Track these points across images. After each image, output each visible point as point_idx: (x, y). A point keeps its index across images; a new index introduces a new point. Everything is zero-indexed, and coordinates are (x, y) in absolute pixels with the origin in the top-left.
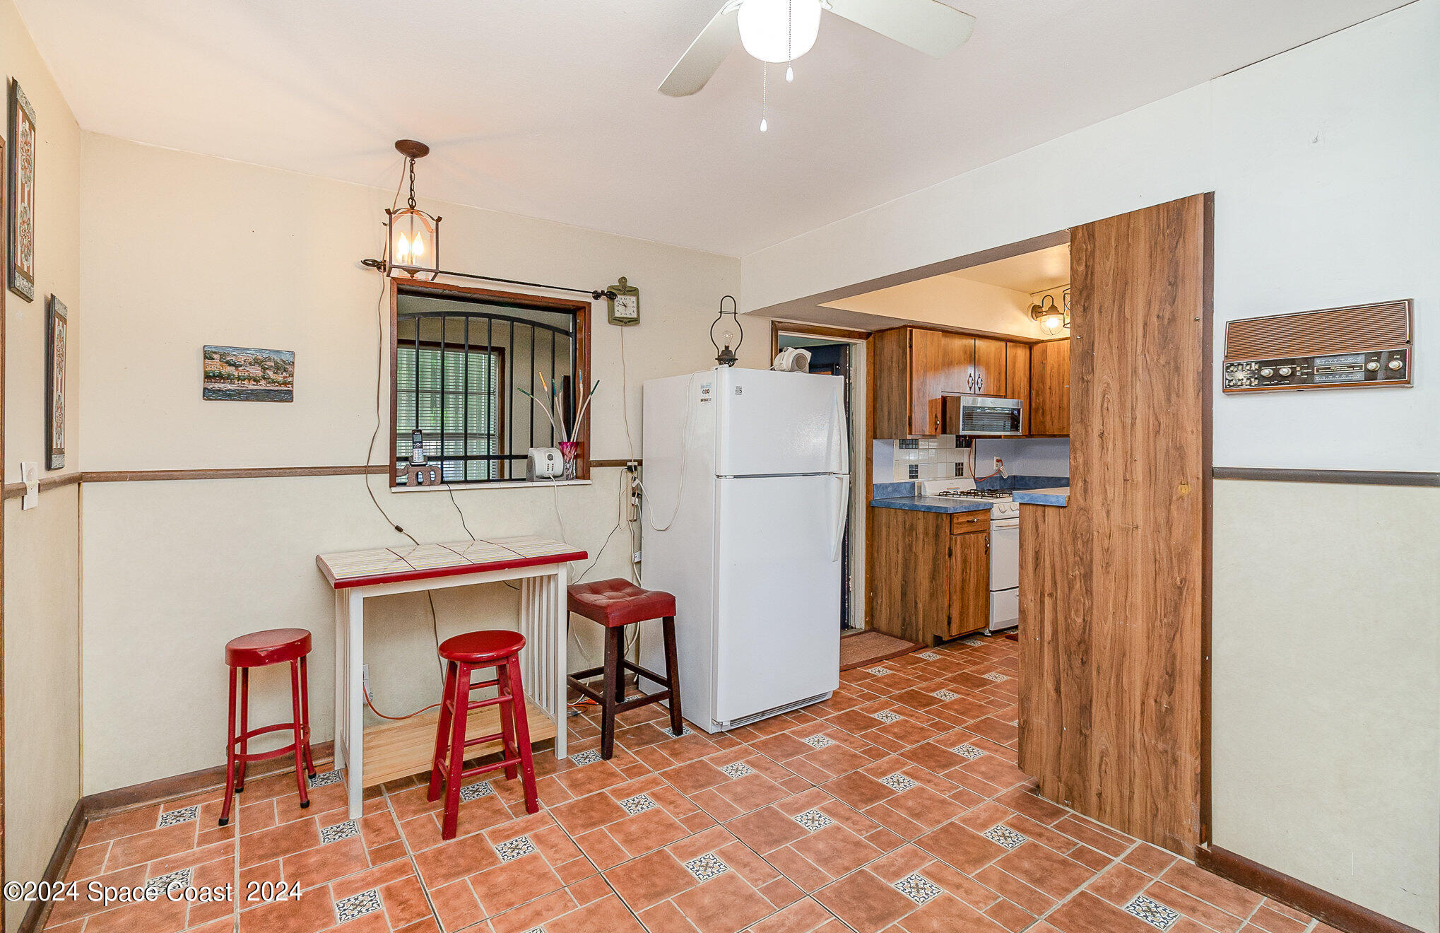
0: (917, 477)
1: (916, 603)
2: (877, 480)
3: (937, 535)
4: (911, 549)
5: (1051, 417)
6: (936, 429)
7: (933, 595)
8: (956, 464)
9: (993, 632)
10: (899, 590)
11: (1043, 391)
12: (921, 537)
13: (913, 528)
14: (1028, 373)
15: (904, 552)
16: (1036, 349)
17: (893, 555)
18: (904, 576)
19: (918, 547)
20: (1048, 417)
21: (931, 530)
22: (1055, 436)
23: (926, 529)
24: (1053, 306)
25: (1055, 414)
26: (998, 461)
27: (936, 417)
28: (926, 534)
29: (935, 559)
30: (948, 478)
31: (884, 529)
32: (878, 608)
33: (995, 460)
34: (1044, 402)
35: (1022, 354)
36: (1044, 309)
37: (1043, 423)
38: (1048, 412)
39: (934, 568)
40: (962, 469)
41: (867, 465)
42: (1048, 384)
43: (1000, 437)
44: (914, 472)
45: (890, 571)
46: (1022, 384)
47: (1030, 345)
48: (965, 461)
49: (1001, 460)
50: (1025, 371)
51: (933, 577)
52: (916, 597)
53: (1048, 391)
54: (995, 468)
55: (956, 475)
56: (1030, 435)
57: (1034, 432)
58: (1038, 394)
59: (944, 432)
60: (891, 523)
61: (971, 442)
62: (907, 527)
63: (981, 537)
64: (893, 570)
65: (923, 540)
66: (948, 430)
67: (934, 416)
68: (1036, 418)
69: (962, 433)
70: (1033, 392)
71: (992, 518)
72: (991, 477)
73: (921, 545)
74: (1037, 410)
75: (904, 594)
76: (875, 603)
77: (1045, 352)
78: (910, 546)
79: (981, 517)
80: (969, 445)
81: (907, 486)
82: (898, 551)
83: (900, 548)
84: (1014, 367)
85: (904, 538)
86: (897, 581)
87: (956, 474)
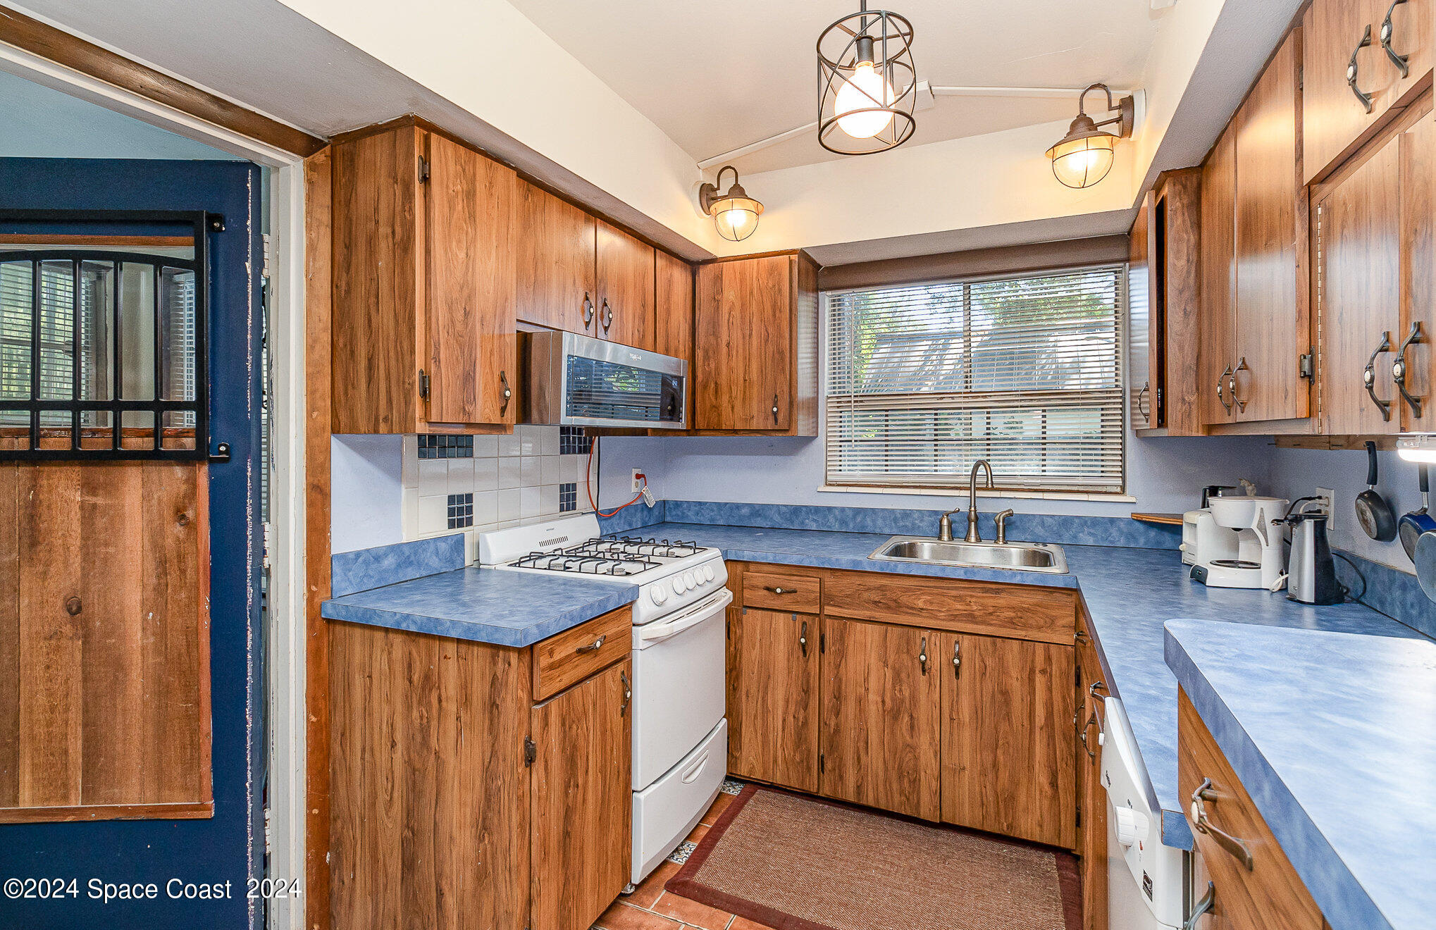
0: (470, 522)
1: (440, 894)
2: (342, 541)
3: (493, 706)
4: (425, 743)
5: (731, 397)
6: (503, 410)
7: (482, 875)
8: (562, 486)
9: (638, 887)
10: (397, 853)
11: (717, 351)
12: (451, 707)
13: (430, 682)
14: (689, 315)
15: (408, 749)
16: (705, 274)
17: (382, 757)
18: (409, 813)
19: (446, 737)
20: (725, 398)
21: (479, 690)
22: (735, 431)
23: (465, 687)
24: (737, 186)
25: (737, 392)
26: (638, 476)
27: (503, 379)
28: (466, 701)
29: (489, 773)
30: (545, 518)
31: (358, 681)
32: (345, 894)
33: (634, 476)
34: (718, 369)
35: (679, 277)
36: (719, 193)
37: (716, 408)
38: (725, 388)
39: (488, 799)
40: (574, 495)
41: (311, 504)
42: (725, 338)
43: (644, 432)
44: (460, 511)
45: (374, 796)
46: (681, 334)
47: (694, 263)
48: (580, 479)
49: (643, 476)
50: (685, 311)
51: (484, 828)
52: (439, 876)
53: (725, 350)
54: (634, 489)
55: (562, 510)
56: (693, 430)
57: (701, 423)
58: (707, 358)
59: (524, 416)
60: (376, 665)
61: (591, 442)
62: (416, 678)
63: (611, 679)
64: (383, 797)
65: (458, 718)
66: (535, 415)
67: (497, 379)
68: (704, 400)
69: (566, 420)
70: (700, 353)
71: (635, 621)
72: (627, 506)
73: (452, 733)
74: (705, 387)
75: (409, 865)
76: (336, 884)
77: (718, 278)
78: (425, 731)
79: (611, 630)
80: (586, 450)
81: (443, 546)
82: (393, 745)
83: (399, 737)
84: (668, 299)
85: (409, 708)
86: (391, 829)
87: (561, 506)
